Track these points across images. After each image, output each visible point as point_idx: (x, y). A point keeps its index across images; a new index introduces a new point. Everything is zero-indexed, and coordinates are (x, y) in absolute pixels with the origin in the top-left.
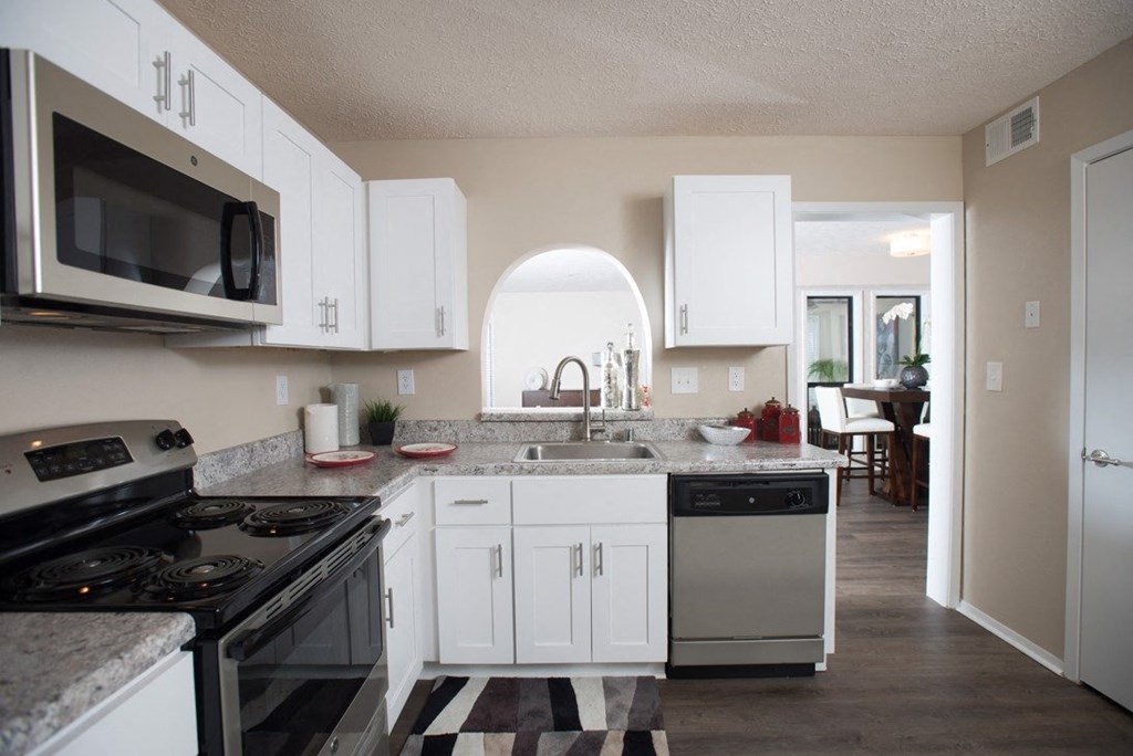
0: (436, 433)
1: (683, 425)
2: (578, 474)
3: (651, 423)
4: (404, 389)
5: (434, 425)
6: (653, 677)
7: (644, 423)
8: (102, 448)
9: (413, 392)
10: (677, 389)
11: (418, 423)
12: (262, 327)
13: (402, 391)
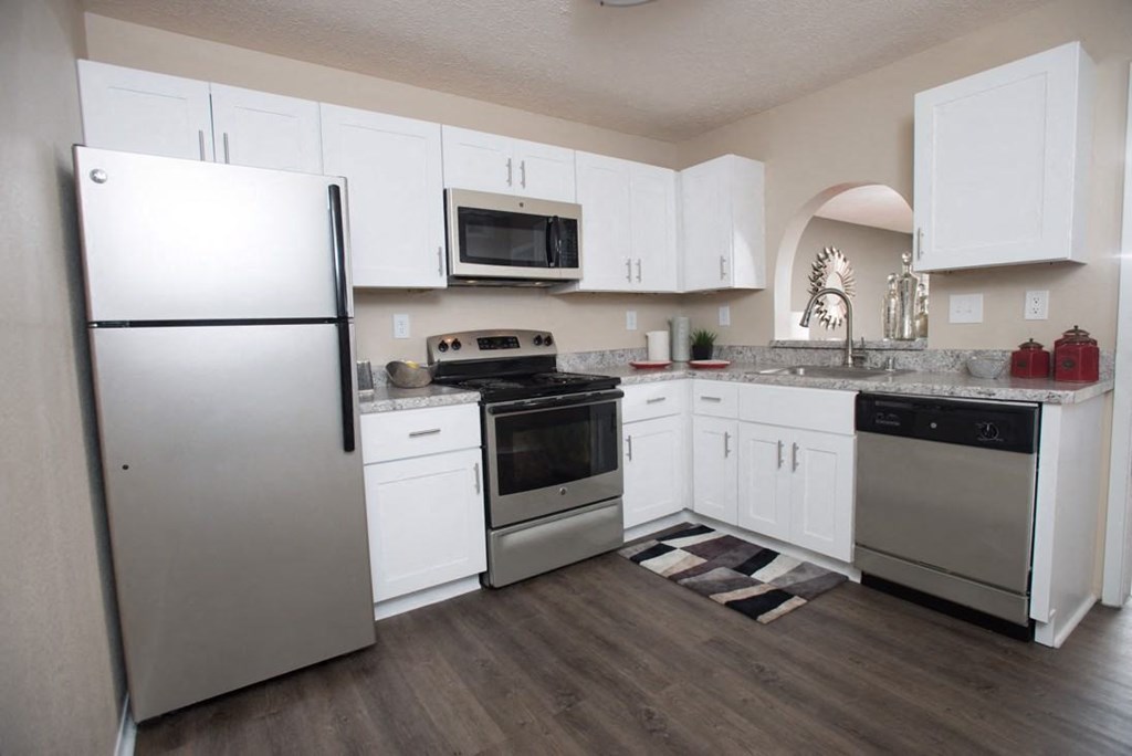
0: (741, 356)
1: (958, 357)
2: (782, 385)
3: (921, 353)
4: (722, 321)
5: (740, 349)
6: (847, 577)
7: (914, 353)
8: (508, 341)
9: (728, 323)
10: (955, 318)
11: (730, 347)
12: (574, 281)
13: (722, 323)
